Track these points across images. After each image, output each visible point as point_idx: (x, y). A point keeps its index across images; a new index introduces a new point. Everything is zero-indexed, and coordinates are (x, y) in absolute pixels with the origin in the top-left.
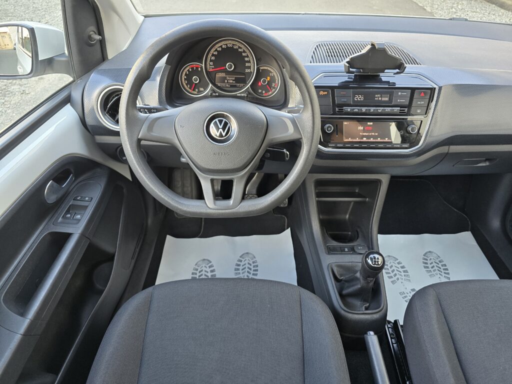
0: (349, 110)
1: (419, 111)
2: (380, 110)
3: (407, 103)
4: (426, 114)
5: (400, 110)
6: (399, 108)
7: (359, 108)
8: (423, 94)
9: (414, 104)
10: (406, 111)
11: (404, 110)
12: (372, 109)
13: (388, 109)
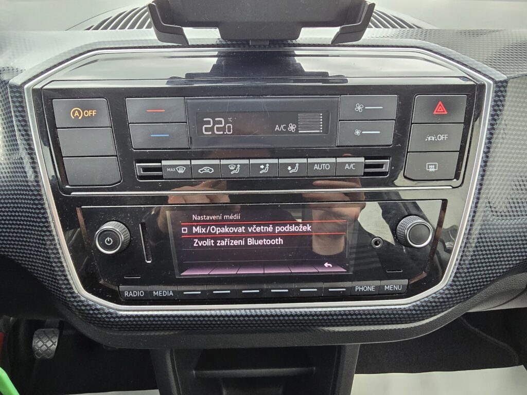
0: (181, 171)
1: (432, 169)
2: (294, 165)
3: (389, 140)
4: (457, 177)
5: (367, 166)
6: (362, 160)
7: (217, 162)
8: (440, 109)
9: (412, 145)
10: (385, 169)
11: (381, 166)
12: (265, 165)
13: (322, 164)
